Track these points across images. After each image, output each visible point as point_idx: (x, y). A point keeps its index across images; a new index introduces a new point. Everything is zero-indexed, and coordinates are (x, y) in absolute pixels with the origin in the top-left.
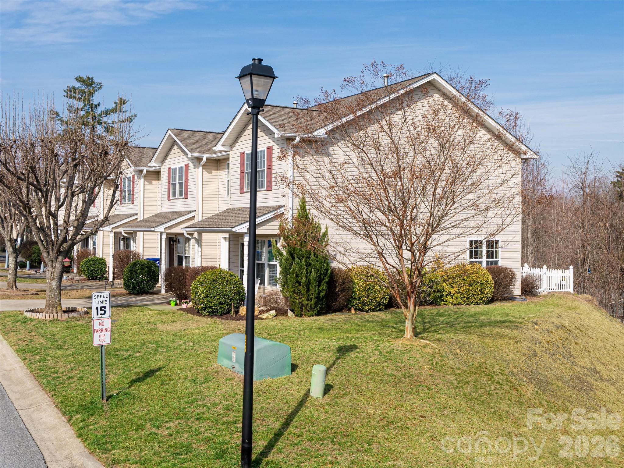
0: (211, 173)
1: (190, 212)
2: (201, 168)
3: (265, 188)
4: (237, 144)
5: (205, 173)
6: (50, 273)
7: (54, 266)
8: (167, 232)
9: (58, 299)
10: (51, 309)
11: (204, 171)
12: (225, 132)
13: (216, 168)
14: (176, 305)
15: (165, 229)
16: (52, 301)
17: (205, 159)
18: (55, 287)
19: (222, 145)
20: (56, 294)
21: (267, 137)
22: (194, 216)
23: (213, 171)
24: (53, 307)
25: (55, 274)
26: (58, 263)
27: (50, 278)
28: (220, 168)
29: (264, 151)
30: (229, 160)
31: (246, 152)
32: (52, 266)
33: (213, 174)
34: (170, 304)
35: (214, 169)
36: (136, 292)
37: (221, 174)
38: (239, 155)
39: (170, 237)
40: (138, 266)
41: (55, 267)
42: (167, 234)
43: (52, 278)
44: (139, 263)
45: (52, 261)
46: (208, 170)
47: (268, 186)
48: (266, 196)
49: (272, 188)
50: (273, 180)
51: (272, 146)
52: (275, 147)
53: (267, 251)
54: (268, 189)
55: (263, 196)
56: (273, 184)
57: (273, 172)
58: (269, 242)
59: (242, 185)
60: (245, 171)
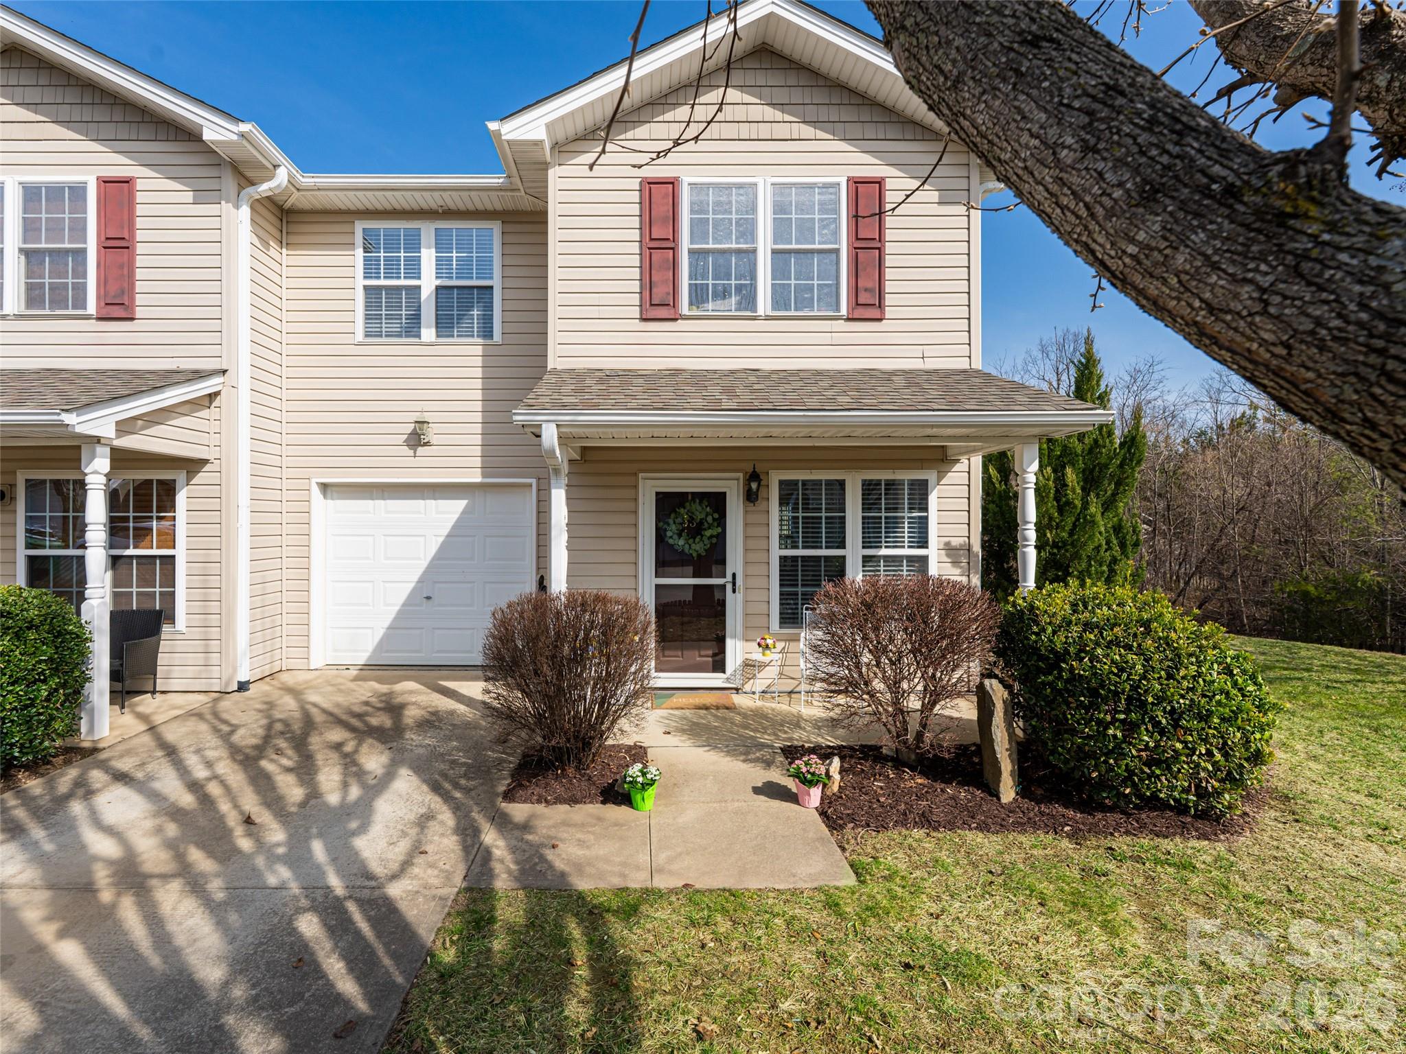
0: (266, 245)
1: (198, 375)
2: (245, 212)
4: (612, 145)
15: (118, 424)
17: (282, 177)
22: (216, 394)
23: (271, 242)
28: (295, 239)
31: (686, 181)
33: (272, 252)
35: (274, 238)
37: (297, 261)
38: (632, 183)
46: (260, 231)
48: (838, 338)
49: (883, 312)
50: (889, 287)
51: (883, 179)
52: (897, 183)
53: (860, 514)
54: (860, 313)
55: (826, 338)
56: (889, 300)
57: (889, 261)
58: (869, 488)
59: (660, 293)
60: (685, 244)
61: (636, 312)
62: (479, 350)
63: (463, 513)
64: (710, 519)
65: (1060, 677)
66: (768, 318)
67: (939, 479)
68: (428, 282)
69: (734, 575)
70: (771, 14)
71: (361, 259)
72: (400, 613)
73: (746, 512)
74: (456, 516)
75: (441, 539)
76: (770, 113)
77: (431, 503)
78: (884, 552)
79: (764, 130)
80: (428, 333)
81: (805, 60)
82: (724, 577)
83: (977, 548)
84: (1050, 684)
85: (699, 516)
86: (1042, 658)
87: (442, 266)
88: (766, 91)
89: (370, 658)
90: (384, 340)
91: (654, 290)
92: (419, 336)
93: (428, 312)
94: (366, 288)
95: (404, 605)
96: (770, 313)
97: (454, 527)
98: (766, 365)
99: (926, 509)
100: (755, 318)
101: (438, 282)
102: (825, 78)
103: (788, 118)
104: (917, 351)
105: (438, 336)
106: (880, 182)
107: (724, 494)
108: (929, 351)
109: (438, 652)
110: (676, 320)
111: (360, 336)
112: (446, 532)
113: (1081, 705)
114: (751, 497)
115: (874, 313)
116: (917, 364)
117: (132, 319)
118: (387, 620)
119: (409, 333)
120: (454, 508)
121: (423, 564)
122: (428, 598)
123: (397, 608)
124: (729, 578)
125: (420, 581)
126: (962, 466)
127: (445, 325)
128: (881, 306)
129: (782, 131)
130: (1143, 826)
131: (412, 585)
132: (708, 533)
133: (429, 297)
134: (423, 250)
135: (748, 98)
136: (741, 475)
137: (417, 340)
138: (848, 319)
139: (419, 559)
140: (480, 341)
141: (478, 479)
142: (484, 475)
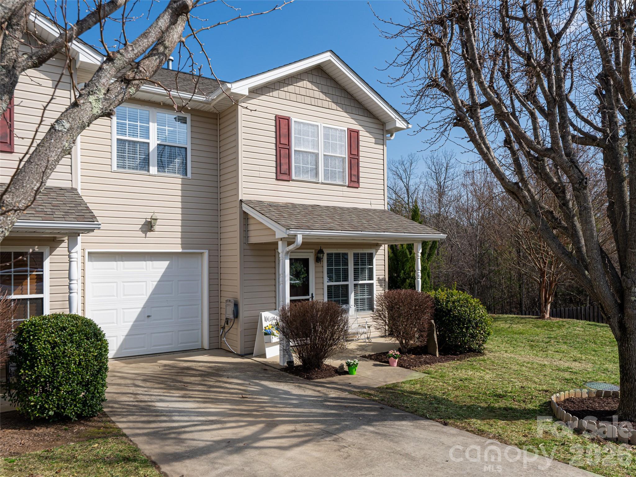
21: (344, 114)
48: (345, 194)
49: (359, 185)
50: (361, 175)
51: (359, 131)
52: (363, 133)
53: (353, 267)
54: (351, 185)
55: (340, 194)
56: (361, 180)
57: (361, 164)
58: (356, 255)
59: (284, 168)
60: (293, 147)
61: (274, 176)
62: (180, 181)
63: (167, 268)
64: (303, 270)
65: (450, 317)
66: (323, 183)
67: (376, 252)
68: (153, 142)
69: (312, 294)
70: (330, 60)
71: (116, 123)
72: (133, 326)
73: (315, 267)
74: (163, 270)
75: (155, 283)
76: (322, 96)
77: (149, 263)
78: (361, 282)
79: (320, 103)
80: (153, 170)
81: (334, 77)
82: (309, 295)
83: (387, 280)
84: (447, 320)
85: (299, 269)
86: (444, 312)
87: (160, 132)
88: (320, 85)
89: (116, 354)
90: (127, 170)
91: (282, 167)
92: (149, 171)
93: (154, 159)
94: (118, 140)
95: (135, 321)
96: (323, 181)
97: (162, 276)
98: (322, 204)
99: (372, 265)
100: (318, 183)
101: (159, 142)
102: (340, 85)
103: (328, 99)
104: (368, 201)
105: (158, 171)
106: (357, 132)
107: (308, 259)
108: (373, 202)
109: (154, 346)
110: (289, 181)
111: (115, 168)
112: (158, 279)
113: (456, 324)
114: (318, 260)
115: (356, 185)
116: (368, 207)
117: (12, 152)
118: (125, 332)
119: (142, 168)
120: (162, 266)
121: (145, 298)
122: (149, 316)
123: (132, 323)
124: (310, 296)
125: (144, 308)
126: (382, 248)
127: (161, 166)
128: (358, 182)
129: (326, 104)
130: (470, 356)
131: (140, 310)
132: (302, 276)
133: (154, 150)
134: (150, 123)
135: (314, 88)
136: (314, 251)
137: (146, 173)
138: (348, 187)
139: (143, 295)
140: (179, 176)
141: (180, 250)
142: (183, 248)
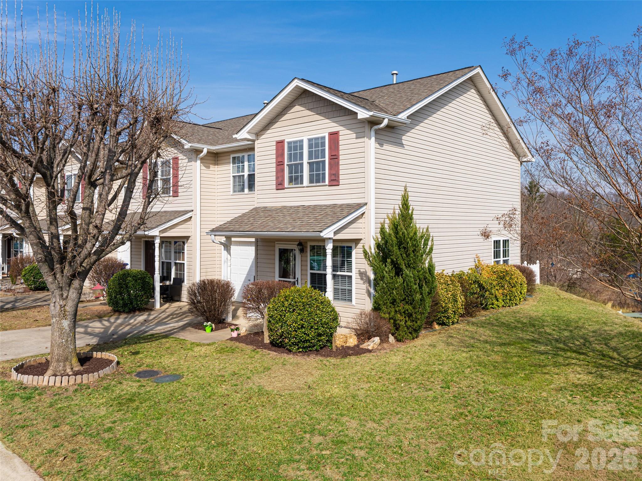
0: (209, 167)
1: (186, 212)
2: (199, 162)
3: (327, 182)
4: (269, 131)
5: (203, 168)
6: (59, 307)
7: (64, 296)
8: (161, 235)
9: (72, 347)
10: (62, 364)
11: (202, 165)
12: (256, 115)
13: (213, 162)
14: (212, 330)
15: (160, 232)
16: (64, 350)
17: (205, 151)
18: (67, 328)
19: (248, 132)
20: (69, 339)
21: (327, 121)
22: (191, 217)
23: (211, 166)
24: (66, 359)
25: (67, 308)
26: (72, 290)
27: (59, 315)
28: (219, 162)
29: (323, 138)
30: (254, 150)
31: (286, 141)
32: (62, 295)
33: (211, 169)
34: (205, 330)
35: (212, 164)
36: (127, 310)
37: (219, 169)
38: (274, 143)
39: (146, 241)
40: (129, 278)
41: (67, 297)
42: (161, 237)
43: (62, 315)
44: (129, 274)
45: (61, 288)
46: (206, 165)
47: (331, 180)
48: (326, 192)
49: (339, 182)
50: (342, 172)
52: (343, 132)
54: (331, 183)
55: (322, 193)
56: (341, 177)
57: (341, 162)
58: (335, 248)
59: (280, 180)
60: (286, 163)
61: (274, 187)
66: (306, 187)
67: (356, 246)
68: (246, 174)
69: (298, 278)
70: (297, 85)
71: (232, 167)
73: (301, 257)
78: (340, 273)
80: (246, 190)
82: (295, 278)
90: (237, 193)
93: (246, 184)
94: (233, 176)
96: (308, 185)
98: (307, 203)
99: (351, 258)
101: (249, 173)
103: (313, 113)
104: (349, 196)
105: (249, 191)
106: (338, 133)
107: (294, 250)
108: (353, 196)
110: (284, 189)
111: (232, 192)
114: (303, 251)
115: (335, 183)
116: (348, 201)
119: (241, 190)
129: (311, 118)
133: (246, 178)
134: (245, 162)
137: (243, 193)
138: (328, 186)
